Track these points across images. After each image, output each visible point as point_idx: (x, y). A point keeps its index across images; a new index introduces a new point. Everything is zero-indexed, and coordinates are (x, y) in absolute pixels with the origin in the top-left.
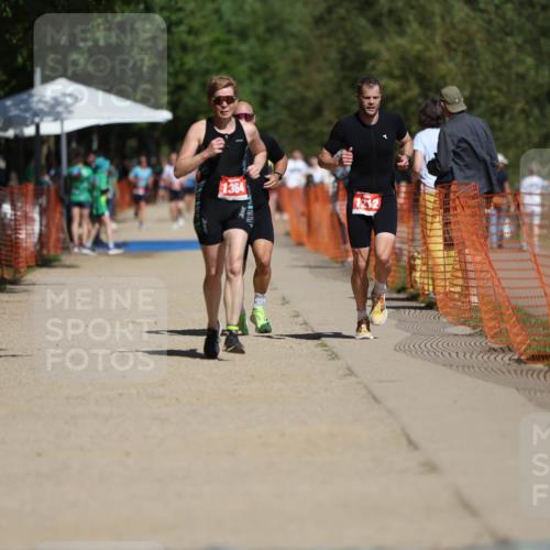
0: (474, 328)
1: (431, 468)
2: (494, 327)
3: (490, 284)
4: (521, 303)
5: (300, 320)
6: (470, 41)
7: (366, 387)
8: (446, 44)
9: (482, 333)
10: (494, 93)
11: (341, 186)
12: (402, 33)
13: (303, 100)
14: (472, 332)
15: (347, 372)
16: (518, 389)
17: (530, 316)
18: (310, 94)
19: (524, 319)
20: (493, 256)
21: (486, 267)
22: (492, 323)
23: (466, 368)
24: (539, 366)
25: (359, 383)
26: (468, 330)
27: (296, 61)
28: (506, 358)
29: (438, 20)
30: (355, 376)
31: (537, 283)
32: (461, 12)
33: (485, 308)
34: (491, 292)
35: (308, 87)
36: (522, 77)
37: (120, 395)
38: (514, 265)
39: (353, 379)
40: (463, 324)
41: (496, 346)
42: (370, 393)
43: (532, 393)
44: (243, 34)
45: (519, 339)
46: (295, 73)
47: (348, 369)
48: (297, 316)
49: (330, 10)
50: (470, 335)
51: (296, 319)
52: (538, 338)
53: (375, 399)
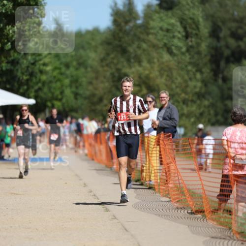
0: (170, 198)
4: (191, 187)
5: (92, 194)
7: (122, 224)
8: (159, 71)
13: (94, 95)
15: (113, 217)
16: (189, 226)
17: (195, 193)
18: (97, 92)
19: (192, 195)
23: (166, 216)
24: (199, 215)
25: (118, 222)
26: (167, 199)
29: (156, 60)
30: (117, 219)
31: (198, 179)
35: (96, 89)
39: (116, 221)
40: (165, 196)
42: (124, 227)
44: (67, 66)
45: (191, 203)
46: (90, 83)
48: (91, 192)
50: (168, 201)
51: (90, 193)
52: (198, 203)
53: (126, 230)
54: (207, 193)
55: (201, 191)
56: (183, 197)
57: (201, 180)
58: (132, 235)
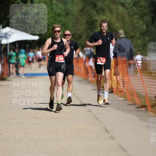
0: (125, 98)
1: (113, 138)
2: (130, 98)
3: (129, 86)
4: (138, 91)
5: (75, 96)
6: (123, 17)
7: (94, 115)
8: (117, 18)
9: (127, 100)
10: (130, 32)
11: (87, 58)
12: (104, 15)
13: (76, 34)
14: (124, 99)
15: (89, 111)
16: (137, 116)
17: (140, 95)
18: (78, 32)
19: (139, 96)
20: (130, 78)
21: (128, 81)
22: (130, 97)
23: (122, 110)
24: (143, 109)
25: (92, 114)
26: (123, 99)
27: (74, 23)
28: (134, 107)
29: (114, 11)
31: (142, 85)
32: (121, 9)
33: (128, 93)
34: (129, 88)
35: (78, 30)
36: (138, 27)
37: (24, 117)
38: (136, 80)
39: (90, 113)
40: (122, 97)
41: (131, 103)
42: (95, 116)
43: (141, 117)
44: (59, 15)
45: (138, 101)
46: (74, 26)
47: (89, 110)
49: (84, 8)
50: (124, 100)
51: (74, 96)
52: (142, 101)
53: (97, 118)
54: (148, 95)
55: (145, 93)
56: (133, 98)
57: (144, 86)
58: (100, 122)
